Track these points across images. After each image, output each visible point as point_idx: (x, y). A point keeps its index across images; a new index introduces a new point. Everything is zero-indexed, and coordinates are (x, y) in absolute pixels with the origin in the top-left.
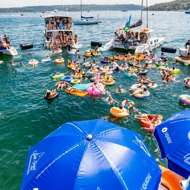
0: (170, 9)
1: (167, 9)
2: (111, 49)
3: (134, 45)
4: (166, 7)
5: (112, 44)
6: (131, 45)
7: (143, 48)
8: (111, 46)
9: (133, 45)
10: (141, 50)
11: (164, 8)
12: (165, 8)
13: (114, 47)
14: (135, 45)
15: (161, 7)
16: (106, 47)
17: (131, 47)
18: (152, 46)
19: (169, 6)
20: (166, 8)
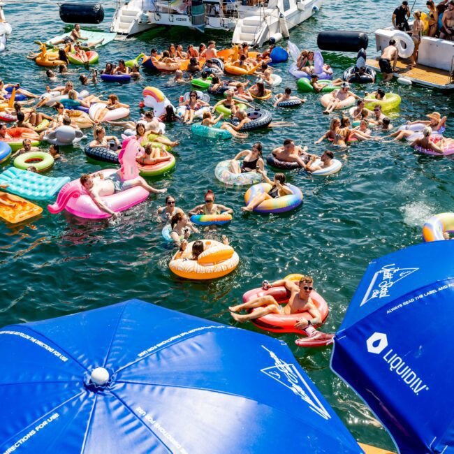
2: (143, 28)
3: (224, 12)
5: (145, 12)
6: (217, 14)
7: (260, 25)
8: (138, 18)
9: (221, 14)
10: (255, 33)
13: (153, 22)
14: (229, 14)
16: (122, 21)
17: (214, 23)
18: (289, 18)
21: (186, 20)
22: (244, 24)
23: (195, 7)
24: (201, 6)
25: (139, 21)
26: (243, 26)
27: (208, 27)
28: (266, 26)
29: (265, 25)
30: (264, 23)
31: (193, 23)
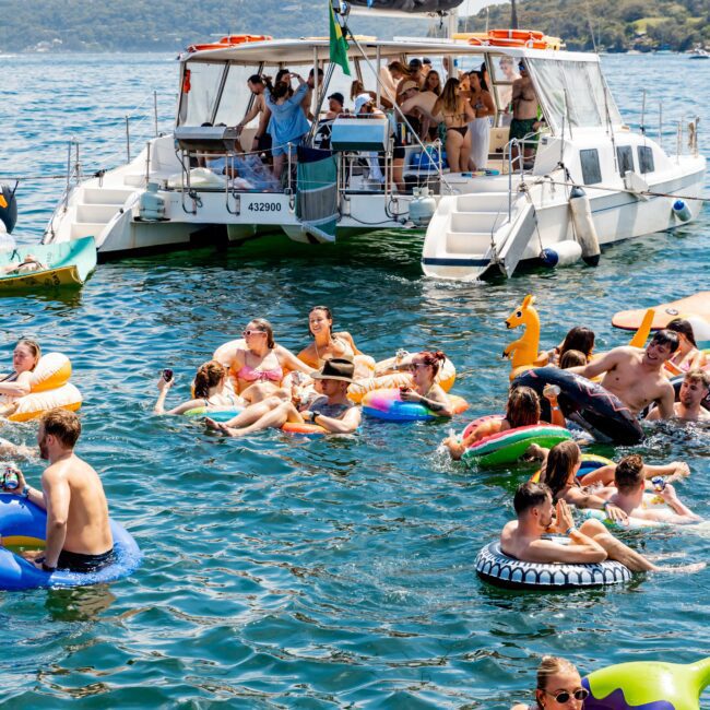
0: (681, 37)
1: (653, 33)
4: (640, 17)
11: (617, 30)
12: (629, 31)
15: (592, 21)
19: (665, 12)
20: (641, 26)
21: (277, 207)
22: (459, 209)
23: (308, 166)
24: (328, 162)
25: (136, 213)
26: (455, 211)
27: (345, 223)
28: (528, 207)
29: (523, 206)
30: (523, 198)
31: (299, 214)
